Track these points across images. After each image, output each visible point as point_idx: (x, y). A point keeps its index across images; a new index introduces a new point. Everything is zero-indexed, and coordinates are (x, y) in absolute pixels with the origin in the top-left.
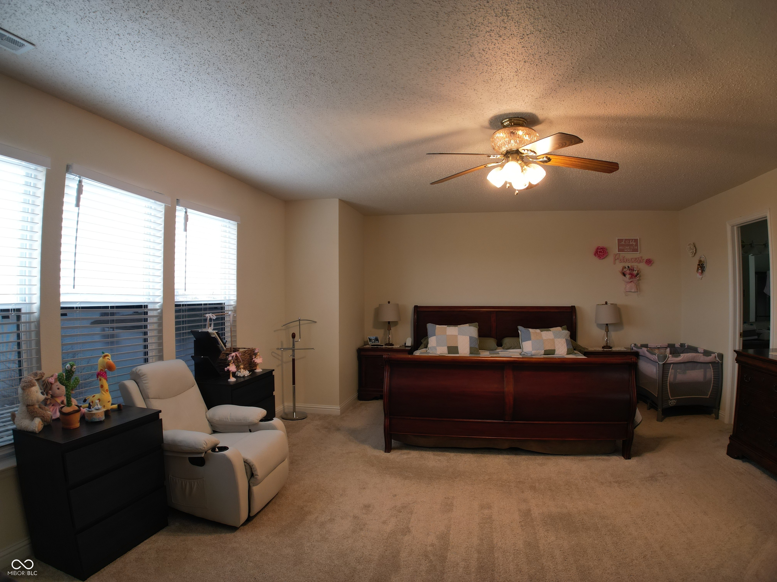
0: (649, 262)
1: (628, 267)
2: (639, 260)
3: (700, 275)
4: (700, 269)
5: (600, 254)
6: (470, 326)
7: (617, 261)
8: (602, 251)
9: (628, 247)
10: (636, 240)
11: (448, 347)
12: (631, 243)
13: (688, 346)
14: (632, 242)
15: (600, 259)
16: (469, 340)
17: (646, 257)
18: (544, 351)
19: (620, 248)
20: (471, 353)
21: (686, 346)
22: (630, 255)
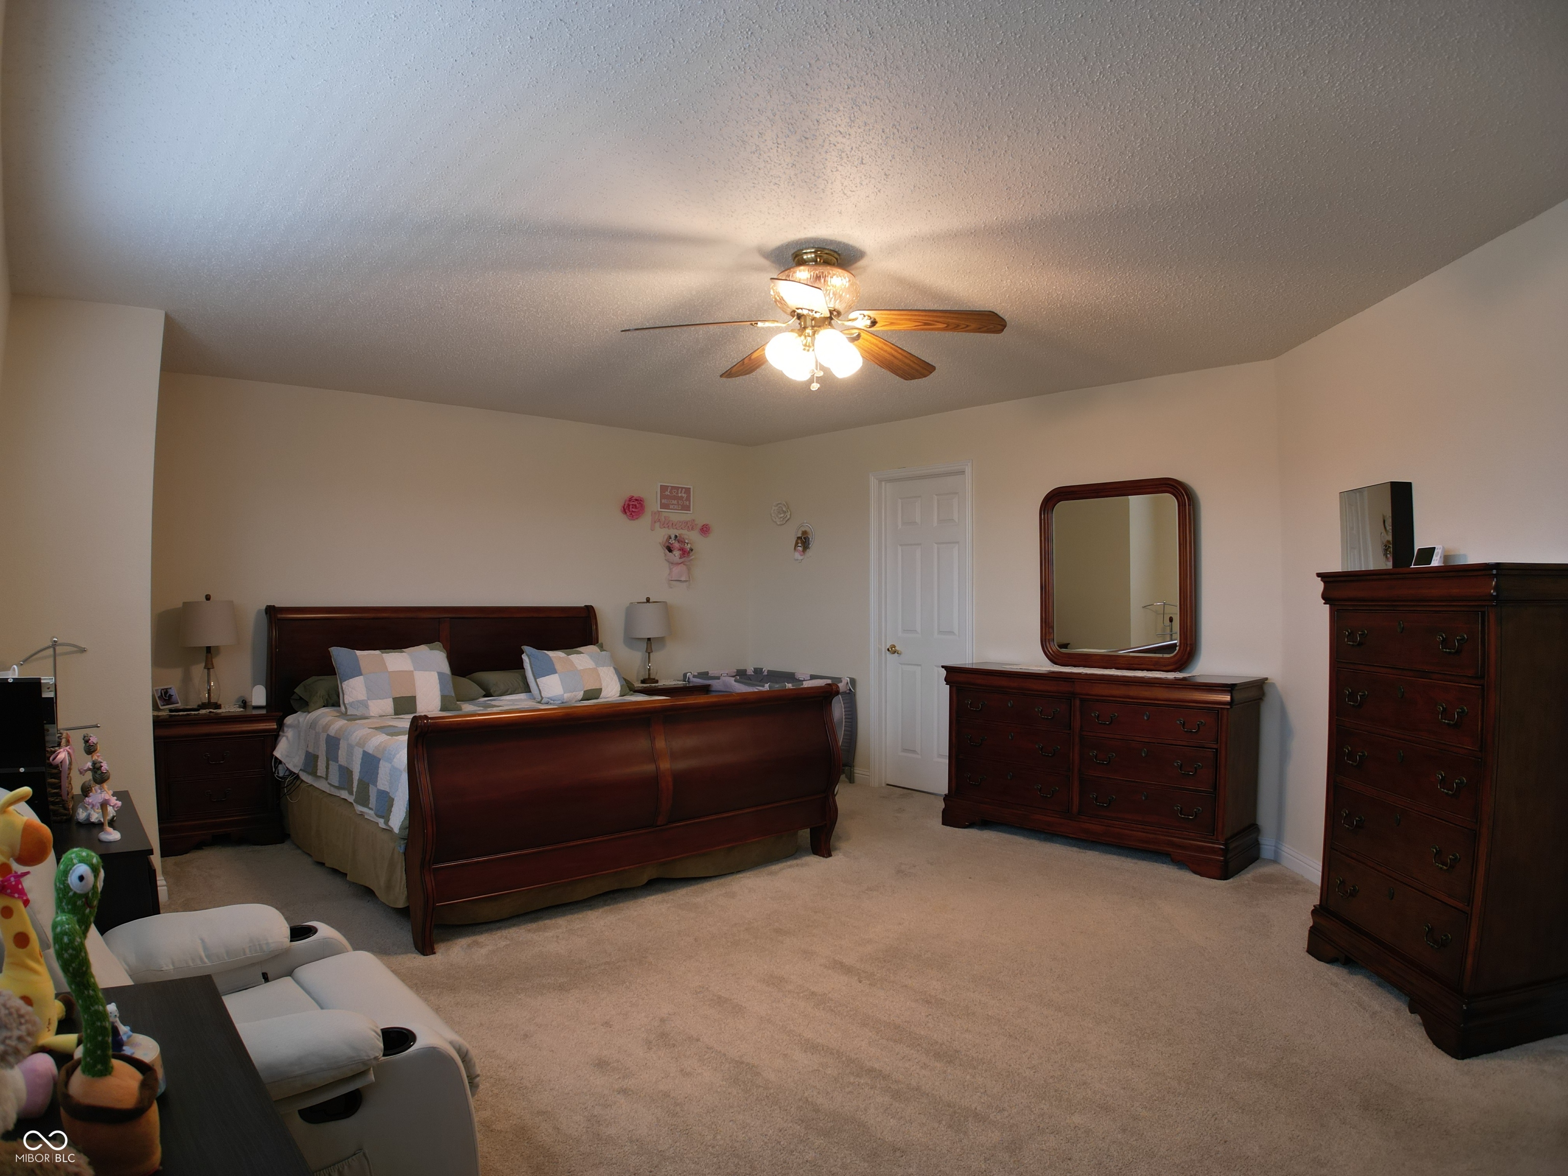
0: (705, 530)
1: (676, 536)
2: (690, 525)
3: (801, 555)
4: (800, 545)
5: (633, 510)
6: (431, 649)
7: (657, 525)
8: (638, 505)
9: (675, 502)
10: (688, 491)
11: (393, 699)
12: (680, 495)
13: (768, 671)
14: (681, 492)
15: (630, 520)
16: (438, 681)
17: (701, 522)
18: (583, 692)
19: (663, 501)
20: (442, 710)
21: (766, 671)
22: (676, 516)
